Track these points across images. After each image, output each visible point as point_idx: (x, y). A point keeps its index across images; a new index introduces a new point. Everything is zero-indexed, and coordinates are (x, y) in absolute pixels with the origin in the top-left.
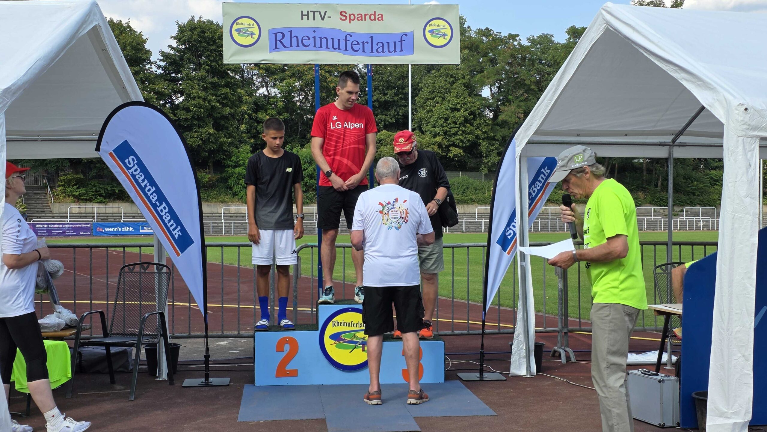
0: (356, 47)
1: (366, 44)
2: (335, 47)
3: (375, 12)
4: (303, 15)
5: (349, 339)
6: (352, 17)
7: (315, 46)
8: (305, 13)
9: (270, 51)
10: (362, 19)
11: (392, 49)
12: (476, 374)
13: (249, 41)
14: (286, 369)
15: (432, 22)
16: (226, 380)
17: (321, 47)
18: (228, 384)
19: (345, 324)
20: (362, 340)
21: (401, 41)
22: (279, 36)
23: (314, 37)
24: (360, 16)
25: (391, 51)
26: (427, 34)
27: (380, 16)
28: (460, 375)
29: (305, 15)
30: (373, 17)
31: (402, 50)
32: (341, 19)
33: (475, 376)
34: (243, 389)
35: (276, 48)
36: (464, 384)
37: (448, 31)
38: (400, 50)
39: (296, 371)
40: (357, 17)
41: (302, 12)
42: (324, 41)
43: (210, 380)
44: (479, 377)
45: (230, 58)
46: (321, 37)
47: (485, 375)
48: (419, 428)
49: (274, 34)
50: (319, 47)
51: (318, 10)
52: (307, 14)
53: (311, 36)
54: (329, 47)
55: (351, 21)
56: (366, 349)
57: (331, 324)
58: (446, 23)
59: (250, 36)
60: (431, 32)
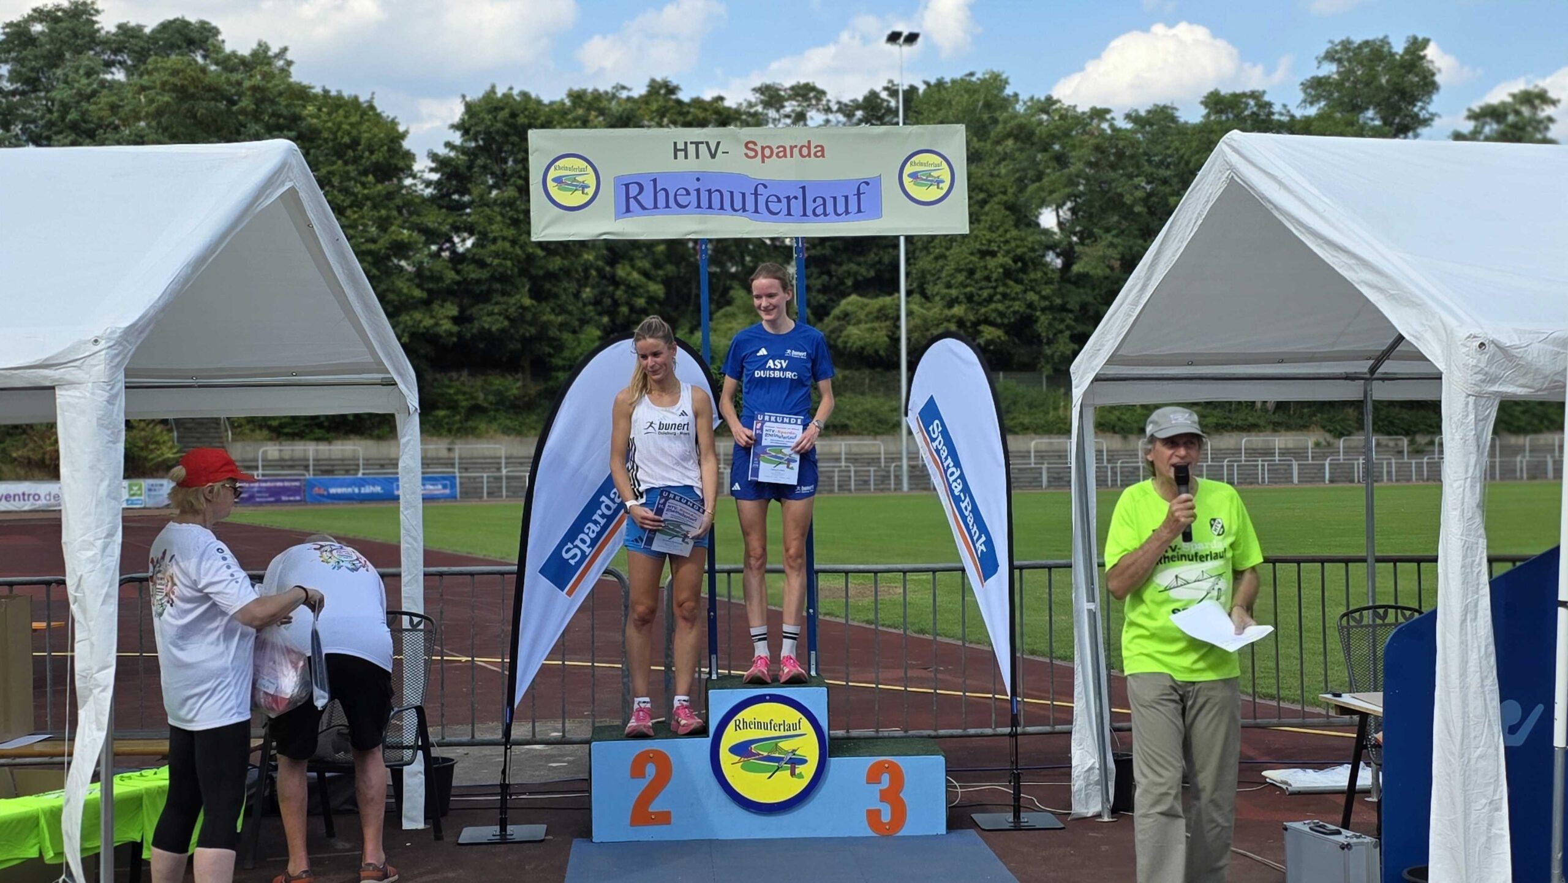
0: (774, 207)
1: (793, 201)
2: (736, 207)
3: (809, 142)
4: (676, 150)
5: (765, 754)
6: (767, 152)
7: (699, 206)
8: (681, 146)
9: (617, 217)
10: (785, 156)
11: (841, 209)
12: (1007, 816)
13: (578, 199)
14: (650, 810)
15: (915, 159)
16: (538, 830)
17: (710, 207)
18: (542, 837)
19: (759, 725)
20: (790, 756)
21: (859, 194)
22: (634, 190)
23: (698, 190)
24: (781, 149)
25: (839, 212)
26: (907, 180)
27: (819, 148)
28: (977, 817)
29: (681, 150)
30: (805, 151)
31: (859, 211)
32: (746, 155)
33: (1003, 819)
34: (570, 849)
35: (628, 210)
36: (982, 837)
37: (946, 175)
38: (856, 210)
39: (668, 814)
40: (775, 151)
41: (675, 144)
42: (716, 197)
43: (510, 829)
44: (1011, 821)
45: (543, 230)
46: (710, 190)
47: (1024, 817)
49: (624, 186)
50: (707, 207)
51: (705, 141)
52: (683, 148)
53: (692, 187)
54: (724, 208)
55: (765, 158)
56: (797, 771)
57: (732, 725)
58: (942, 160)
59: (580, 190)
60: (914, 176)
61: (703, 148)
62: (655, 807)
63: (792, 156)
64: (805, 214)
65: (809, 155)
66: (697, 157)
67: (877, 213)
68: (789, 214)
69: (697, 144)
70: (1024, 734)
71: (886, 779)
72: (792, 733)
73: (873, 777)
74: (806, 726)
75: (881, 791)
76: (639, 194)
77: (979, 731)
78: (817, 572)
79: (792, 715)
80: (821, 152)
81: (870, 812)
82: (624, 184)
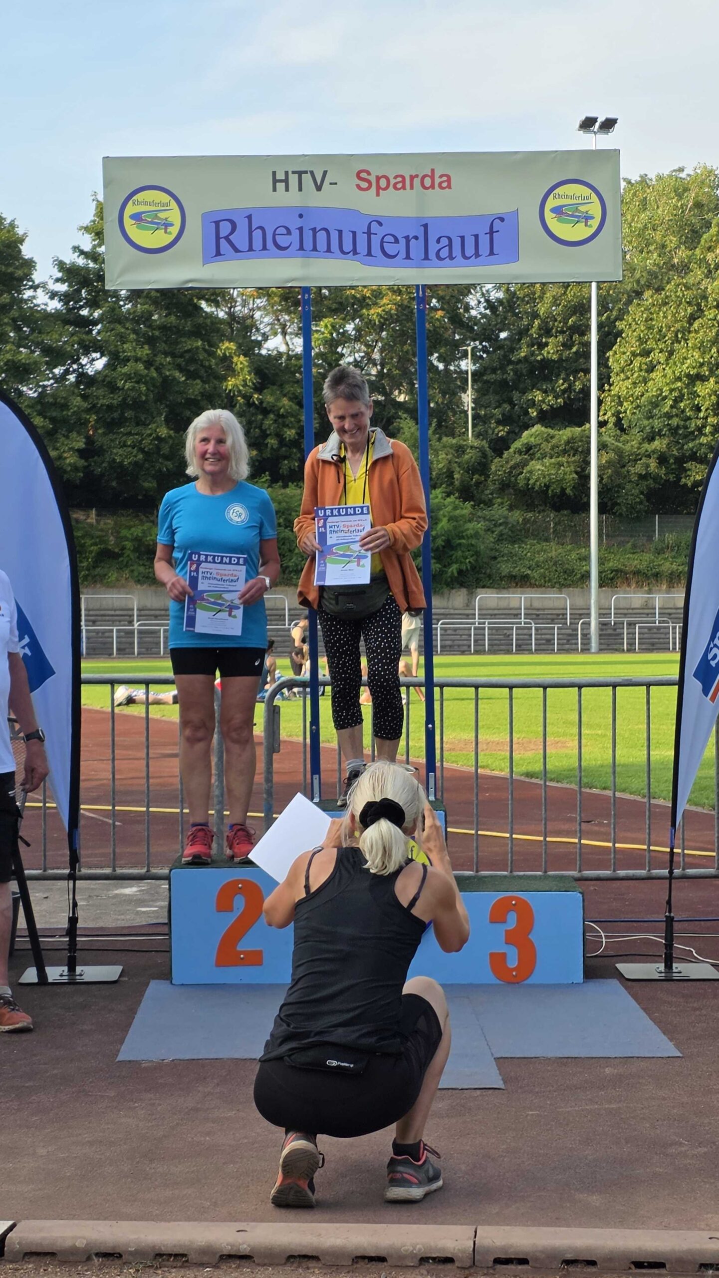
0: (390, 249)
1: (413, 242)
2: (346, 249)
3: (433, 171)
4: (275, 181)
6: (383, 183)
7: (301, 248)
8: (281, 176)
9: (205, 262)
10: (404, 187)
11: (470, 250)
12: (657, 965)
13: (160, 239)
14: (239, 948)
15: (560, 190)
16: (109, 972)
17: (315, 249)
18: (116, 979)
21: (491, 232)
22: (225, 228)
23: (301, 229)
24: (399, 179)
25: (468, 254)
26: (549, 216)
27: (445, 178)
28: (621, 966)
29: (281, 181)
30: (428, 181)
31: (492, 253)
32: (358, 187)
33: (653, 969)
34: (146, 990)
35: (218, 253)
36: (626, 988)
37: (595, 209)
38: (488, 254)
39: (260, 953)
40: (393, 181)
41: (274, 173)
42: (322, 236)
43: (79, 969)
44: (661, 972)
45: (119, 277)
46: (315, 228)
47: (677, 968)
48: (502, 1082)
49: (214, 224)
50: (311, 249)
51: (309, 169)
52: (284, 178)
53: (294, 226)
54: (332, 250)
55: (381, 191)
58: (591, 191)
59: (162, 229)
60: (557, 210)
61: (307, 178)
62: (245, 945)
63: (412, 187)
64: (426, 258)
66: (300, 189)
67: (514, 256)
68: (408, 257)
69: (300, 174)
70: (684, 877)
71: (512, 920)
73: (498, 915)
75: (507, 931)
76: (231, 234)
77: (631, 872)
78: (442, 686)
80: (448, 182)
81: (492, 955)
82: (214, 222)
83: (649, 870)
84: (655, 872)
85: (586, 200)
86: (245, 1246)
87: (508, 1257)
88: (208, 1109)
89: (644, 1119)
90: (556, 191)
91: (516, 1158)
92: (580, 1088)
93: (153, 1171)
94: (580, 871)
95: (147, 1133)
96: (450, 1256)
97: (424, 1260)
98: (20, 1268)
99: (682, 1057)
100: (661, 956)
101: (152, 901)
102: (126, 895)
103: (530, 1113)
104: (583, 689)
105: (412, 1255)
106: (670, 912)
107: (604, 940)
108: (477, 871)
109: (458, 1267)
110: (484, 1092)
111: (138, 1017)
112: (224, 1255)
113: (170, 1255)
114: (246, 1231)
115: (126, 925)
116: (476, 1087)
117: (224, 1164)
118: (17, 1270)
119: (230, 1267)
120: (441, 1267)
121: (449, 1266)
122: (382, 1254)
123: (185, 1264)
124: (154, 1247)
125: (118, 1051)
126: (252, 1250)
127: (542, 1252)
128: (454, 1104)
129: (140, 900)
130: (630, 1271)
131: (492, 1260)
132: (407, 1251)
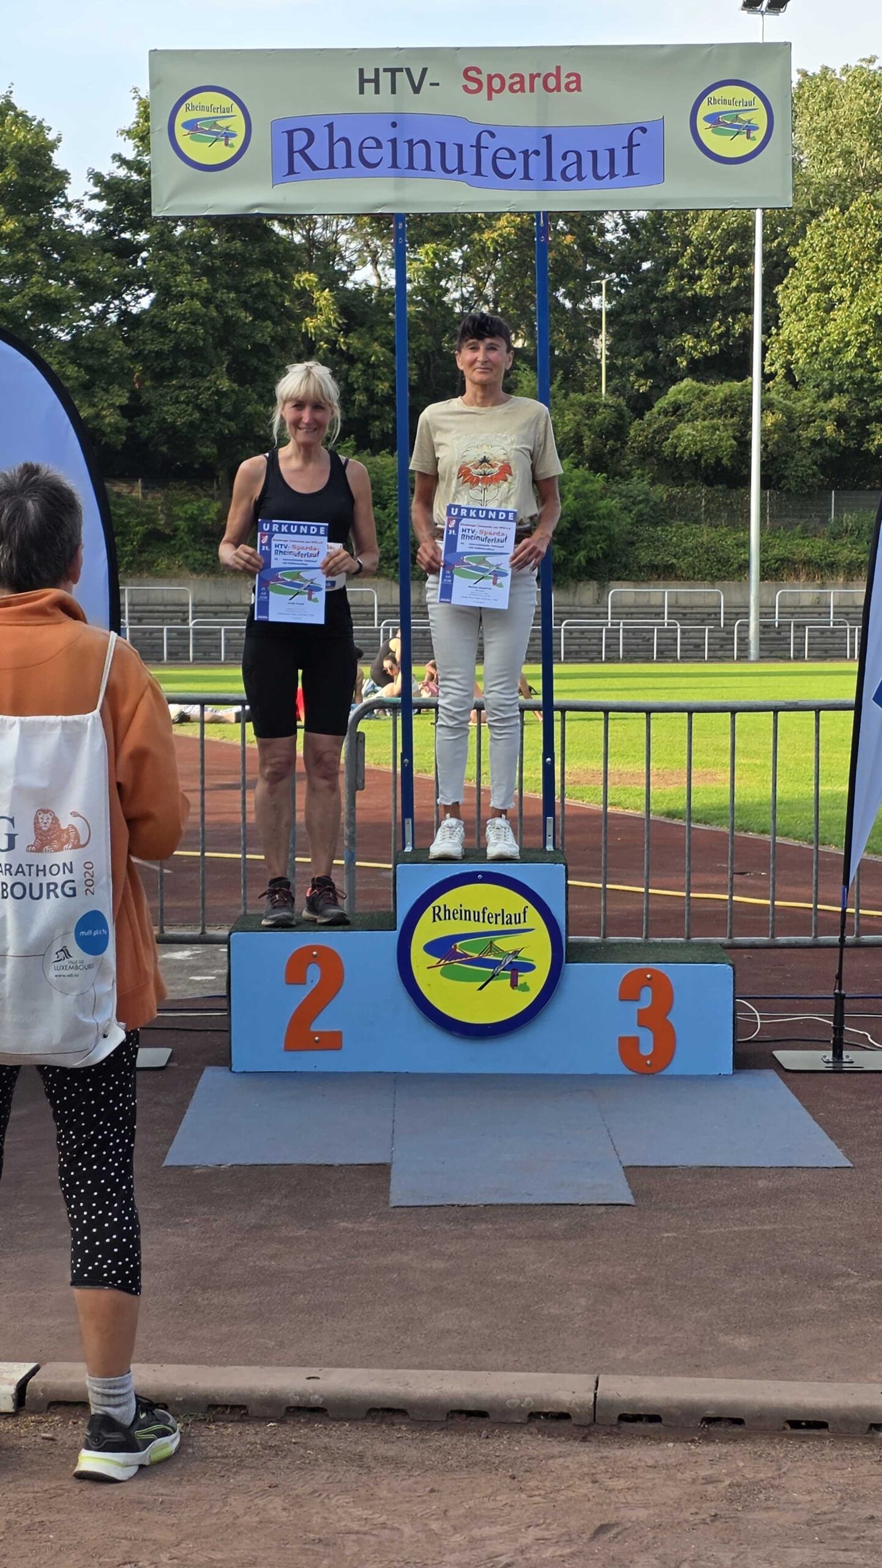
0: (505, 166)
1: (533, 158)
2: (449, 167)
3: (558, 69)
4: (362, 81)
5: (476, 955)
6: (496, 83)
7: (394, 165)
8: (369, 75)
9: (276, 180)
10: (522, 89)
11: (603, 169)
12: (824, 1053)
13: (219, 153)
14: (314, 1028)
15: (716, 94)
16: (160, 1056)
17: (411, 166)
18: (163, 1064)
19: (466, 915)
20: (511, 959)
21: (630, 146)
22: (300, 140)
23: (394, 142)
24: (517, 79)
25: (600, 173)
26: (702, 126)
27: (573, 78)
28: (779, 1054)
29: (369, 81)
30: (552, 82)
31: (631, 172)
32: (465, 88)
33: (818, 1058)
34: (199, 1079)
35: (291, 171)
36: (785, 1081)
37: (759, 118)
38: (626, 171)
39: (338, 1036)
40: (508, 82)
41: (361, 71)
42: (419, 150)
44: (828, 1062)
45: (168, 200)
46: (412, 140)
47: (848, 1057)
48: (632, 1197)
49: (286, 135)
50: (407, 166)
51: (404, 67)
52: (373, 77)
53: (385, 136)
54: (432, 168)
55: (493, 93)
56: (521, 981)
57: (429, 912)
58: (753, 95)
59: (222, 140)
60: (714, 119)
61: (401, 77)
62: (321, 1024)
63: (532, 89)
64: (549, 177)
65: (558, 88)
66: (393, 91)
67: (658, 176)
68: (526, 176)
69: (393, 71)
70: (858, 945)
71: (647, 996)
72: (514, 927)
73: (629, 991)
74: (534, 918)
75: (639, 1011)
76: (307, 147)
77: (793, 939)
78: (563, 710)
79: (515, 902)
80: (576, 83)
81: (622, 1041)
82: (287, 132)
83: (815, 937)
84: (823, 938)
85: (748, 106)
86: (317, 1397)
87: (636, 1413)
88: (273, 1226)
89: (805, 1244)
90: (711, 95)
91: (647, 1290)
92: (726, 1205)
93: (206, 1302)
94: (731, 937)
95: (200, 1255)
96: (565, 1411)
97: (534, 1416)
98: (44, 1420)
99: (853, 1168)
100: (829, 1041)
101: (209, 968)
102: (177, 960)
103: (666, 1235)
104: (737, 715)
105: (519, 1410)
106: (840, 989)
107: (759, 1021)
108: (604, 937)
109: (575, 1425)
110: (611, 1209)
111: (189, 1111)
112: (291, 1407)
113: (226, 1406)
114: (318, 1378)
115: (176, 998)
116: (600, 1202)
117: (292, 1294)
118: (40, 1422)
119: (299, 1422)
120: (554, 1424)
121: (564, 1423)
122: (483, 1408)
123: (245, 1418)
124: (206, 1396)
125: (166, 1153)
126: (326, 1401)
127: (678, 1407)
128: (574, 1222)
129: (193, 966)
130: (785, 1432)
131: (617, 1416)
132: (513, 1405)
